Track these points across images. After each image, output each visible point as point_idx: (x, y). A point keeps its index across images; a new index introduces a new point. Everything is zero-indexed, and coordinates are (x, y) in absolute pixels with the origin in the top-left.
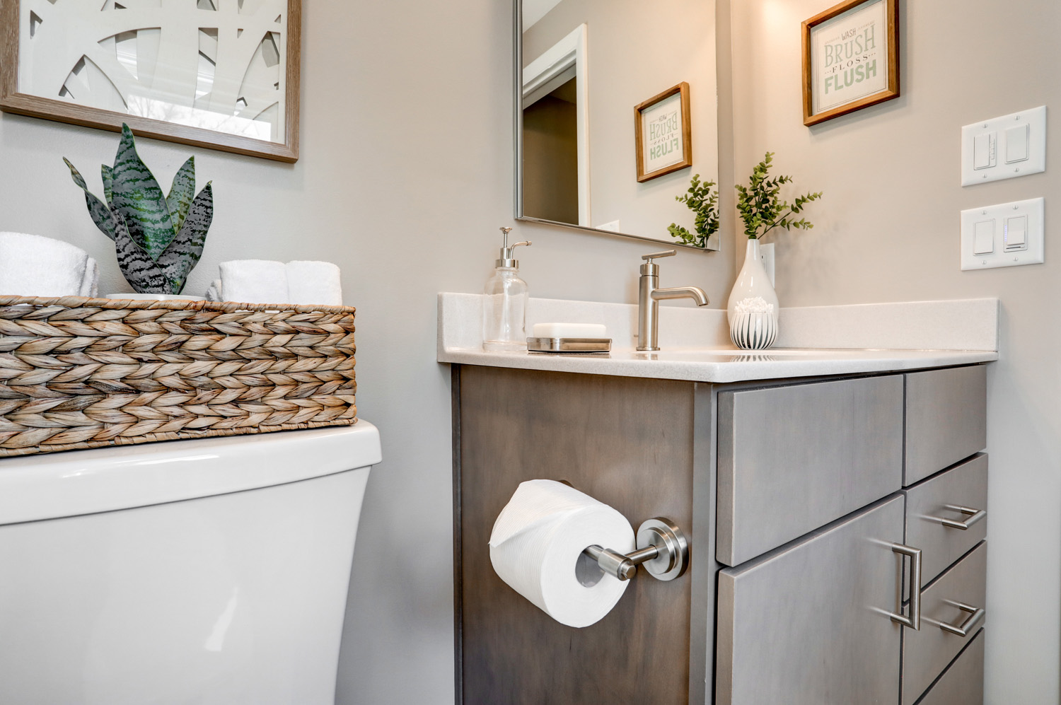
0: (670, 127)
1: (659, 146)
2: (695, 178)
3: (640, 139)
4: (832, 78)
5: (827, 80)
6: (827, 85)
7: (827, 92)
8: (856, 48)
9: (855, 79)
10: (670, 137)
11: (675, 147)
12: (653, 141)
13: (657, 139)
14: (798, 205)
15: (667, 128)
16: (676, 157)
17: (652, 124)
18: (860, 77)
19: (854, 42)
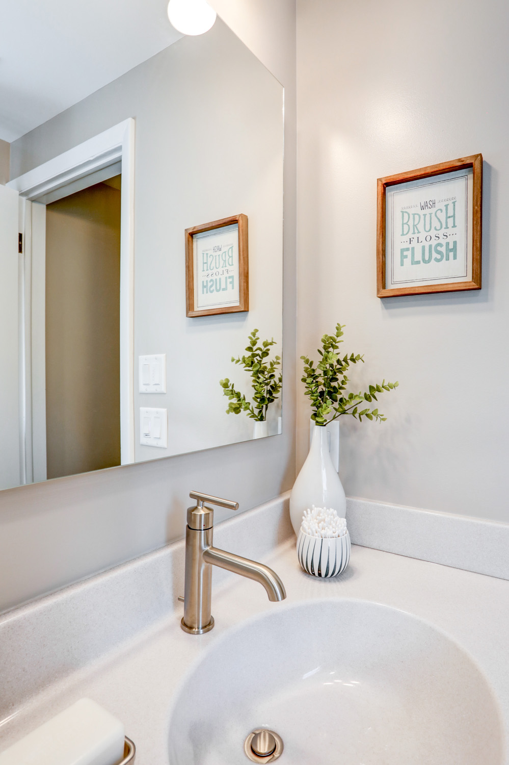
0: (225, 261)
1: (212, 280)
2: (254, 334)
3: (191, 269)
4: (408, 249)
5: (402, 251)
6: (403, 257)
7: (402, 265)
8: (436, 223)
9: (433, 258)
10: (225, 272)
11: (230, 286)
12: (206, 273)
13: (210, 272)
14: (372, 393)
15: (222, 262)
16: (231, 298)
17: (205, 253)
18: (439, 257)
19: (433, 215)
